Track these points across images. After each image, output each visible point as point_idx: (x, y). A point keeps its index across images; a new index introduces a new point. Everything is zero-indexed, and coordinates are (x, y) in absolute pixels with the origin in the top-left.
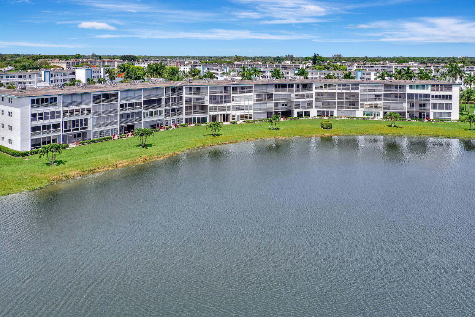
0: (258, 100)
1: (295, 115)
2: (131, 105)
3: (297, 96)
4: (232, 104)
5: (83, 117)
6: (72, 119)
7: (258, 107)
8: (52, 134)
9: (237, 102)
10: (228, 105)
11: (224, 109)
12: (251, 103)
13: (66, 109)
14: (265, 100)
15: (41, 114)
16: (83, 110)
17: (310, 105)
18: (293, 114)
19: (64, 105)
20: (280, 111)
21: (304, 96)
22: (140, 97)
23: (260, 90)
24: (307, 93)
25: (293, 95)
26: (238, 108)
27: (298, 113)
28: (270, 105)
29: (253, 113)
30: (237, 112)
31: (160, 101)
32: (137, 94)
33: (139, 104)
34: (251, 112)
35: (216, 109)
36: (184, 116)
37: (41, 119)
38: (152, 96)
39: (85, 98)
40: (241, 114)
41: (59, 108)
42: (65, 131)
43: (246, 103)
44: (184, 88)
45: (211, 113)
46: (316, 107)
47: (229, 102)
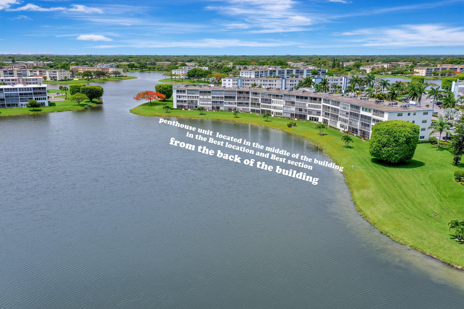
0: (286, 105)
1: (308, 119)
2: (218, 97)
3: (309, 106)
4: (272, 105)
5: (196, 100)
6: (191, 99)
7: (285, 109)
8: (184, 104)
9: (274, 104)
10: (270, 105)
11: (268, 107)
12: (282, 106)
13: (188, 95)
14: (290, 105)
15: (180, 96)
16: (195, 97)
17: (319, 113)
18: (306, 118)
19: (188, 94)
20: (298, 114)
21: (314, 107)
22: (223, 94)
23: (287, 98)
24: (317, 104)
25: (307, 105)
26: (275, 108)
27: (310, 117)
28: (293, 109)
29: (282, 112)
30: (275, 110)
31: (234, 98)
32: (221, 93)
33: (222, 98)
34: (281, 111)
35: (264, 106)
36: (250, 108)
37: (180, 98)
38: (229, 95)
39: (196, 92)
40: (276, 112)
41: (186, 95)
42: (189, 104)
43: (279, 105)
44: (250, 92)
45: (262, 108)
46: (323, 116)
47: (270, 103)
